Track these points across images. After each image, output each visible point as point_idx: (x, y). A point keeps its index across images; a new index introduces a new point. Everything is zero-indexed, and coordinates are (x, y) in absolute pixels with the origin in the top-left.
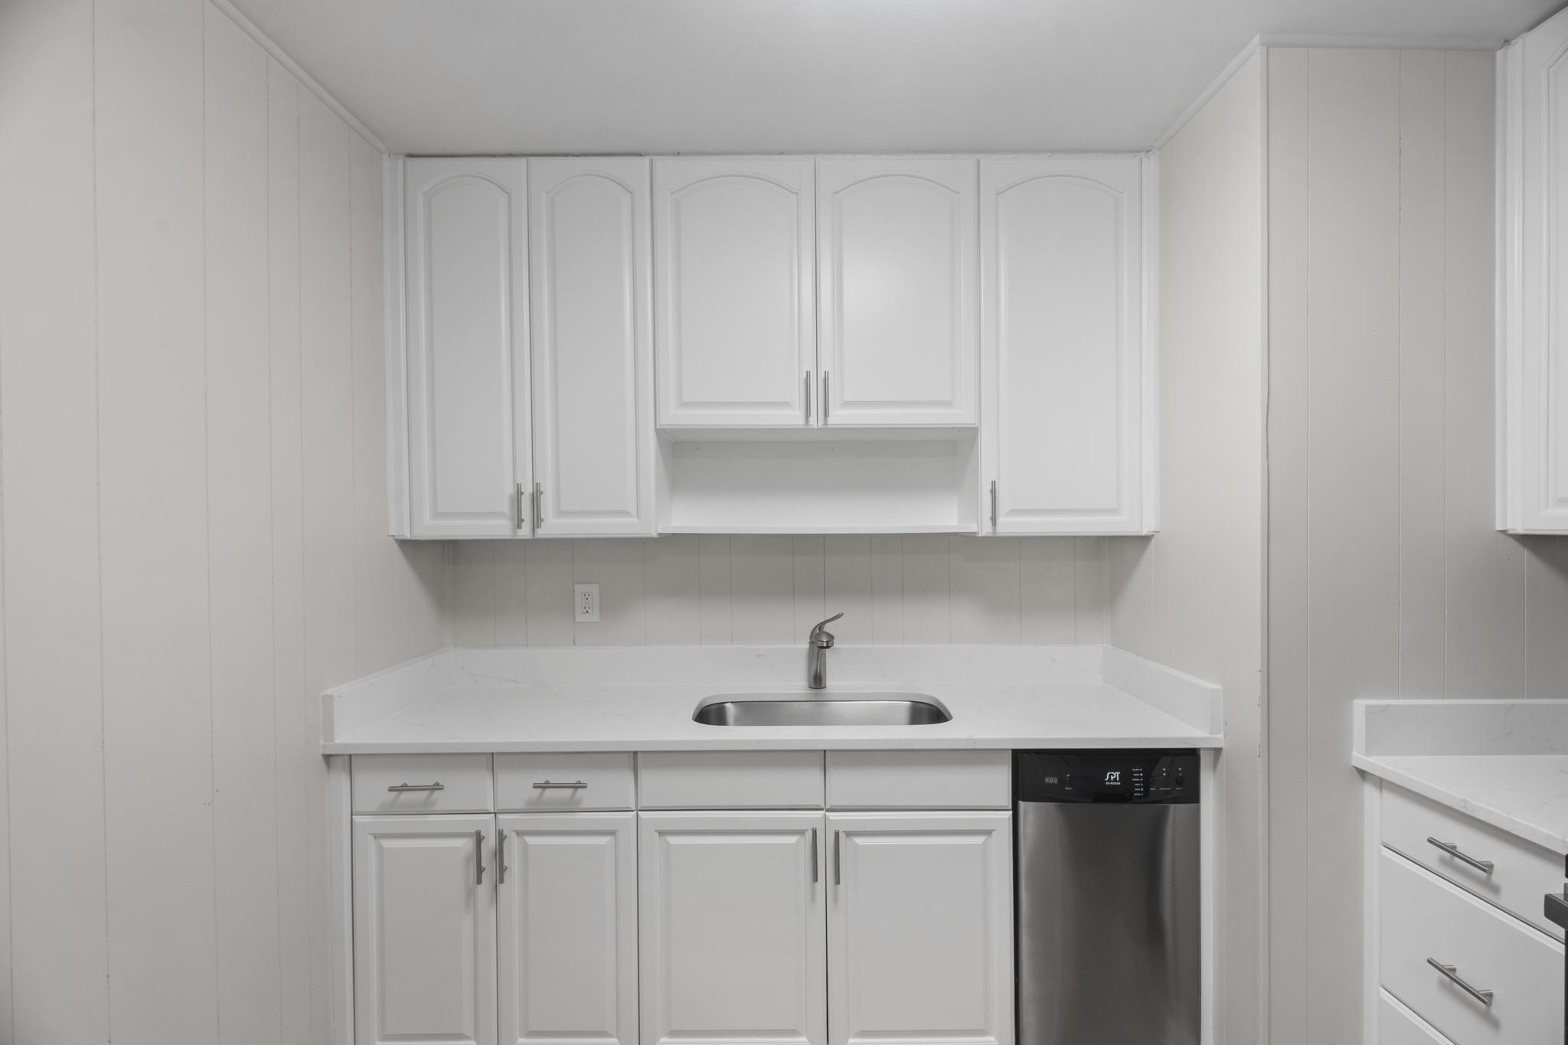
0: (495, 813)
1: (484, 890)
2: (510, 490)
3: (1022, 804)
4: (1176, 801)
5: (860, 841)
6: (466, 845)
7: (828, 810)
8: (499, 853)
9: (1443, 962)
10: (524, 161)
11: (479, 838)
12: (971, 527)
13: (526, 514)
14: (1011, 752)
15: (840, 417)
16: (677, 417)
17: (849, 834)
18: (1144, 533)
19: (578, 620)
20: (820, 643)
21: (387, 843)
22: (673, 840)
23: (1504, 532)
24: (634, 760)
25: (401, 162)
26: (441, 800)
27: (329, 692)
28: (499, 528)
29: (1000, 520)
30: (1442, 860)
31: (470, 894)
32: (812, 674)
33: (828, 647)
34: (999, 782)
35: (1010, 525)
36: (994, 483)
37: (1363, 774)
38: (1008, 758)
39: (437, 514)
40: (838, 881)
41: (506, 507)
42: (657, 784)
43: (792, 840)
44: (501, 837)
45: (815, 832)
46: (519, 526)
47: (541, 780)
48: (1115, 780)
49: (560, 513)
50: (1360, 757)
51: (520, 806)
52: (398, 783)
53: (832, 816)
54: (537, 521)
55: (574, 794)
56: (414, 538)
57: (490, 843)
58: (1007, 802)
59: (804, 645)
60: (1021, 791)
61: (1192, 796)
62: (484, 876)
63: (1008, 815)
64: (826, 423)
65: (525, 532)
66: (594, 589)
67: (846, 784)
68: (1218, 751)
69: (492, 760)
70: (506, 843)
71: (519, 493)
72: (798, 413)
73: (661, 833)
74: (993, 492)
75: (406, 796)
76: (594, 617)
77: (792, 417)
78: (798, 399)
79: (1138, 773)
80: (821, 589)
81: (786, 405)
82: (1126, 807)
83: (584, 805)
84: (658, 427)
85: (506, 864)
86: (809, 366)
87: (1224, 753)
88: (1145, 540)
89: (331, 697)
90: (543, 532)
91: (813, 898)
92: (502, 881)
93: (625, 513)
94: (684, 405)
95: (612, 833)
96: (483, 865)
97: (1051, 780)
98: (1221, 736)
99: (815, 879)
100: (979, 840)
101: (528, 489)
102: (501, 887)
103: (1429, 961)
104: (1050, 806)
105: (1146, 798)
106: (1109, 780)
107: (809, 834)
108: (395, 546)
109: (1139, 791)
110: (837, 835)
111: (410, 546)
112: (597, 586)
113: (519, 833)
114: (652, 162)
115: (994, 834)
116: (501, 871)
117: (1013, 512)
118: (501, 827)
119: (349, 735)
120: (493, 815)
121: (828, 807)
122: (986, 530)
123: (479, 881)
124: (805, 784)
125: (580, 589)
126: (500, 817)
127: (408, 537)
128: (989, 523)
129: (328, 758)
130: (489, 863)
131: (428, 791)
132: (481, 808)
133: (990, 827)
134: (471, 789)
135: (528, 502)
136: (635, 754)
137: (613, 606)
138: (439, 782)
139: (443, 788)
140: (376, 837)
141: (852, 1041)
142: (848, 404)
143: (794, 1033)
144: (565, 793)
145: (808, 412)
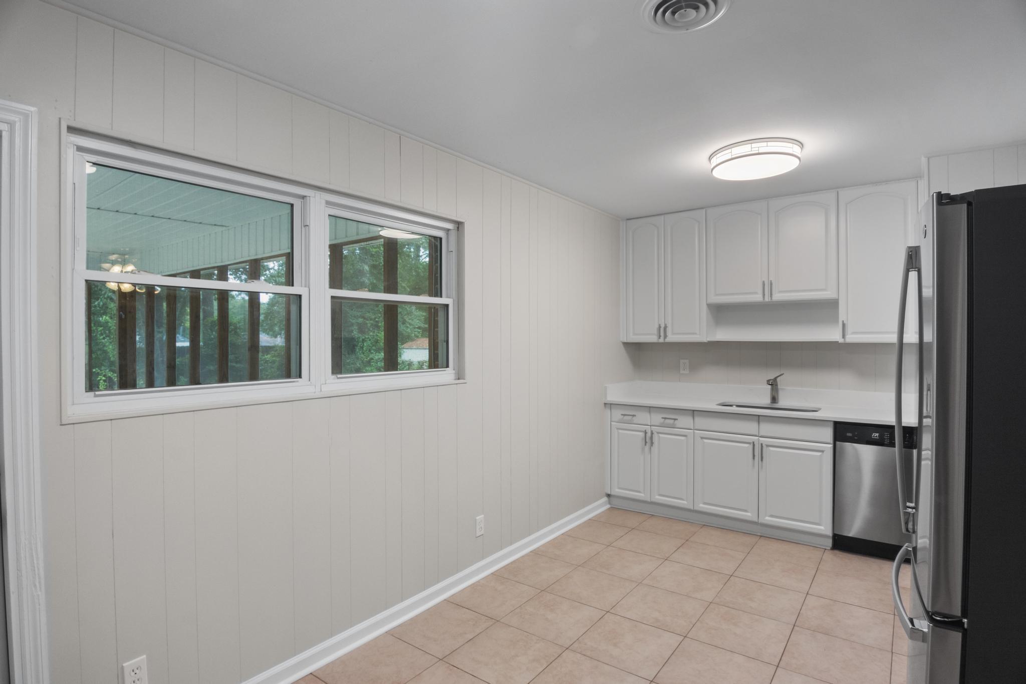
1: (647, 448)
2: (657, 326)
3: (837, 442)
5: (771, 449)
6: (642, 434)
7: (760, 437)
8: (651, 438)
10: (663, 217)
11: (646, 433)
12: (834, 339)
13: (662, 334)
14: (833, 422)
15: (778, 297)
16: (715, 299)
17: (768, 446)
21: (620, 431)
22: (705, 441)
24: (693, 413)
25: (625, 222)
26: (635, 420)
27: (607, 385)
28: (653, 339)
29: (846, 336)
31: (643, 450)
32: (773, 398)
34: (828, 434)
35: (851, 338)
36: (843, 323)
38: (832, 424)
39: (635, 334)
40: (762, 460)
41: (656, 332)
42: (701, 422)
43: (745, 445)
44: (652, 433)
45: (754, 443)
46: (660, 338)
47: (664, 416)
48: (876, 436)
49: (673, 334)
51: (658, 424)
52: (623, 413)
53: (761, 439)
54: (665, 336)
55: (674, 422)
57: (649, 435)
58: (831, 441)
60: (837, 437)
62: (647, 444)
63: (831, 446)
64: (771, 299)
65: (661, 340)
66: (687, 361)
67: (766, 428)
69: (650, 409)
70: (653, 435)
71: (660, 327)
72: (760, 295)
73: (702, 438)
75: (625, 417)
76: (687, 372)
77: (758, 298)
78: (759, 290)
79: (886, 436)
80: (779, 364)
81: (756, 293)
83: (677, 426)
84: (708, 303)
85: (653, 441)
86: (764, 278)
89: (606, 387)
90: (668, 340)
91: (753, 465)
92: (652, 445)
93: (696, 334)
94: (717, 295)
95: (686, 436)
96: (647, 441)
97: (849, 435)
99: (754, 458)
100: (819, 454)
101: (663, 326)
102: (652, 448)
104: (849, 443)
105: (890, 445)
106: (874, 436)
107: (751, 445)
108: (622, 346)
109: (886, 441)
110: (762, 445)
111: (626, 344)
112: (688, 360)
113: (658, 433)
114: (706, 211)
115: (825, 452)
116: (652, 443)
117: (851, 333)
118: (652, 429)
119: (612, 398)
120: (650, 426)
121: (760, 436)
122: (841, 340)
123: (646, 445)
124: (752, 427)
125: (682, 361)
126: (652, 427)
127: (626, 341)
128: (842, 337)
129: (605, 404)
130: (649, 440)
131: (631, 417)
132: (646, 423)
133: (824, 450)
134: (643, 417)
135: (663, 330)
136: (694, 411)
137: (694, 368)
138: (635, 414)
139: (635, 416)
140: (618, 429)
141: (767, 518)
142: (780, 292)
143: (746, 511)
144: (671, 421)
145: (764, 295)
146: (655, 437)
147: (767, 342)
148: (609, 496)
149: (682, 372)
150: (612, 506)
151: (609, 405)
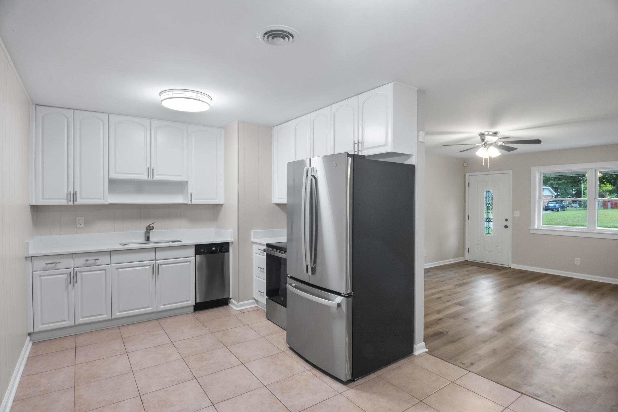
0: (73, 268)
1: (71, 286)
2: (66, 192)
3: (197, 256)
4: (225, 252)
5: (164, 266)
6: (67, 276)
8: (76, 276)
9: (260, 267)
10: (73, 110)
11: (70, 274)
12: (186, 202)
13: (72, 198)
14: (194, 246)
15: (156, 178)
16: (114, 176)
17: (161, 264)
18: (222, 204)
19: (77, 227)
20: (149, 229)
21: (43, 278)
22: (120, 270)
23: (273, 203)
24: (110, 253)
25: (34, 106)
27: (27, 241)
29: (192, 201)
30: (261, 252)
31: (67, 288)
32: (147, 237)
33: (153, 229)
34: (192, 251)
35: (194, 202)
36: (191, 193)
37: (253, 242)
38: (194, 247)
39: (43, 198)
40: (158, 273)
41: (65, 197)
42: (116, 258)
43: (148, 267)
44: (76, 273)
45: (154, 264)
46: (69, 202)
47: (87, 259)
48: (214, 249)
49: (81, 198)
50: (253, 240)
51: (81, 265)
52: (47, 263)
54: (75, 200)
55: (95, 262)
56: (36, 205)
57: (73, 275)
58: (194, 255)
59: (144, 231)
60: (197, 253)
61: (228, 251)
62: (72, 282)
63: (194, 258)
64: (153, 179)
65: (71, 203)
66: (82, 218)
67: (160, 255)
68: (232, 242)
69: (73, 255)
71: (70, 193)
72: (146, 176)
73: (117, 269)
74: (191, 195)
75: (49, 266)
76: (83, 226)
77: (144, 177)
78: (146, 172)
79: (218, 248)
80: (148, 217)
81: (143, 174)
82: (217, 254)
83: (98, 264)
84: (109, 178)
86: (148, 166)
87: (233, 243)
88: (222, 205)
89: (28, 243)
90: (76, 203)
91: (153, 278)
92: (76, 282)
93: (100, 198)
94: (116, 173)
95: (105, 270)
97: (202, 250)
98: (233, 239)
99: (153, 273)
100: (187, 263)
101: (72, 193)
102: (76, 284)
103: (259, 267)
104: (202, 255)
105: (220, 252)
107: (152, 266)
108: (30, 208)
109: (218, 251)
110: (159, 264)
111: (33, 207)
112: (84, 218)
113: (80, 272)
114: (109, 115)
115: (191, 262)
116: (76, 280)
117: (195, 199)
118: (76, 271)
119: (33, 252)
120: (73, 269)
121: (156, 260)
122: (189, 203)
123: (70, 283)
124: (151, 255)
125: (78, 219)
126: (75, 269)
127: (34, 204)
128: (190, 201)
129: (26, 258)
130: (72, 279)
131: (55, 264)
132: (70, 267)
133: (190, 261)
134: (67, 263)
135: (73, 196)
136: (110, 251)
137: (88, 223)
138: (58, 261)
139: (60, 263)
140: (40, 276)
141: (161, 307)
142: (158, 175)
143: (148, 307)
144: (93, 261)
145: (148, 176)
146: (79, 274)
147: (141, 204)
148: (29, 334)
149: (78, 226)
150: (33, 342)
151: (31, 258)
